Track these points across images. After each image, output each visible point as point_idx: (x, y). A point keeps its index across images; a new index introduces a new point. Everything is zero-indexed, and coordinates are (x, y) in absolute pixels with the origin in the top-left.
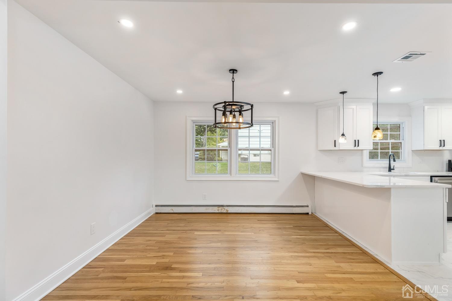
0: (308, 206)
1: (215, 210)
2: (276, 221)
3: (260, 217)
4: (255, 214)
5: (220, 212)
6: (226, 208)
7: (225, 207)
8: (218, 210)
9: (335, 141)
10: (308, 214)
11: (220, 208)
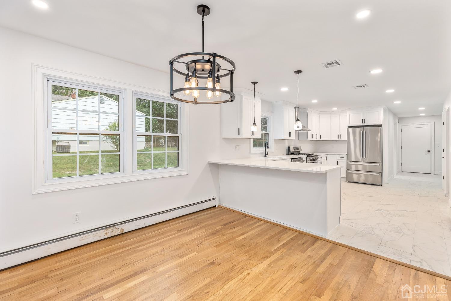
0: (215, 199)
1: (102, 235)
2: (197, 225)
3: (172, 225)
4: (163, 223)
5: (109, 235)
6: (120, 227)
7: (118, 225)
8: (106, 234)
9: (239, 129)
10: (215, 206)
11: (110, 230)
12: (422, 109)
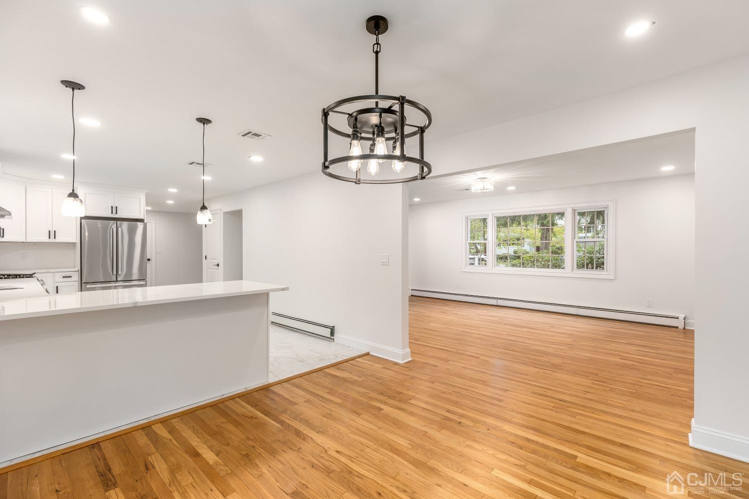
12: (173, 190)
